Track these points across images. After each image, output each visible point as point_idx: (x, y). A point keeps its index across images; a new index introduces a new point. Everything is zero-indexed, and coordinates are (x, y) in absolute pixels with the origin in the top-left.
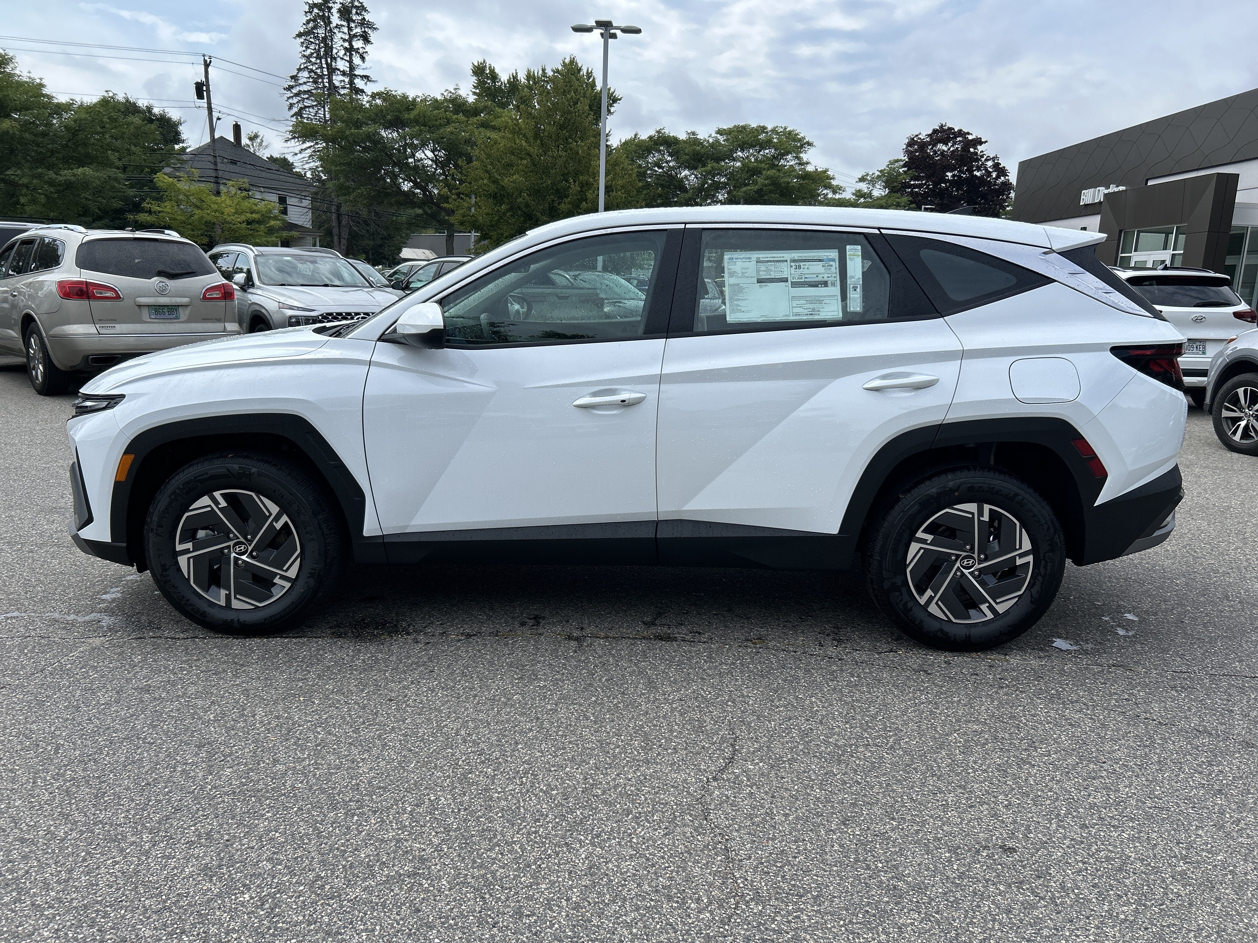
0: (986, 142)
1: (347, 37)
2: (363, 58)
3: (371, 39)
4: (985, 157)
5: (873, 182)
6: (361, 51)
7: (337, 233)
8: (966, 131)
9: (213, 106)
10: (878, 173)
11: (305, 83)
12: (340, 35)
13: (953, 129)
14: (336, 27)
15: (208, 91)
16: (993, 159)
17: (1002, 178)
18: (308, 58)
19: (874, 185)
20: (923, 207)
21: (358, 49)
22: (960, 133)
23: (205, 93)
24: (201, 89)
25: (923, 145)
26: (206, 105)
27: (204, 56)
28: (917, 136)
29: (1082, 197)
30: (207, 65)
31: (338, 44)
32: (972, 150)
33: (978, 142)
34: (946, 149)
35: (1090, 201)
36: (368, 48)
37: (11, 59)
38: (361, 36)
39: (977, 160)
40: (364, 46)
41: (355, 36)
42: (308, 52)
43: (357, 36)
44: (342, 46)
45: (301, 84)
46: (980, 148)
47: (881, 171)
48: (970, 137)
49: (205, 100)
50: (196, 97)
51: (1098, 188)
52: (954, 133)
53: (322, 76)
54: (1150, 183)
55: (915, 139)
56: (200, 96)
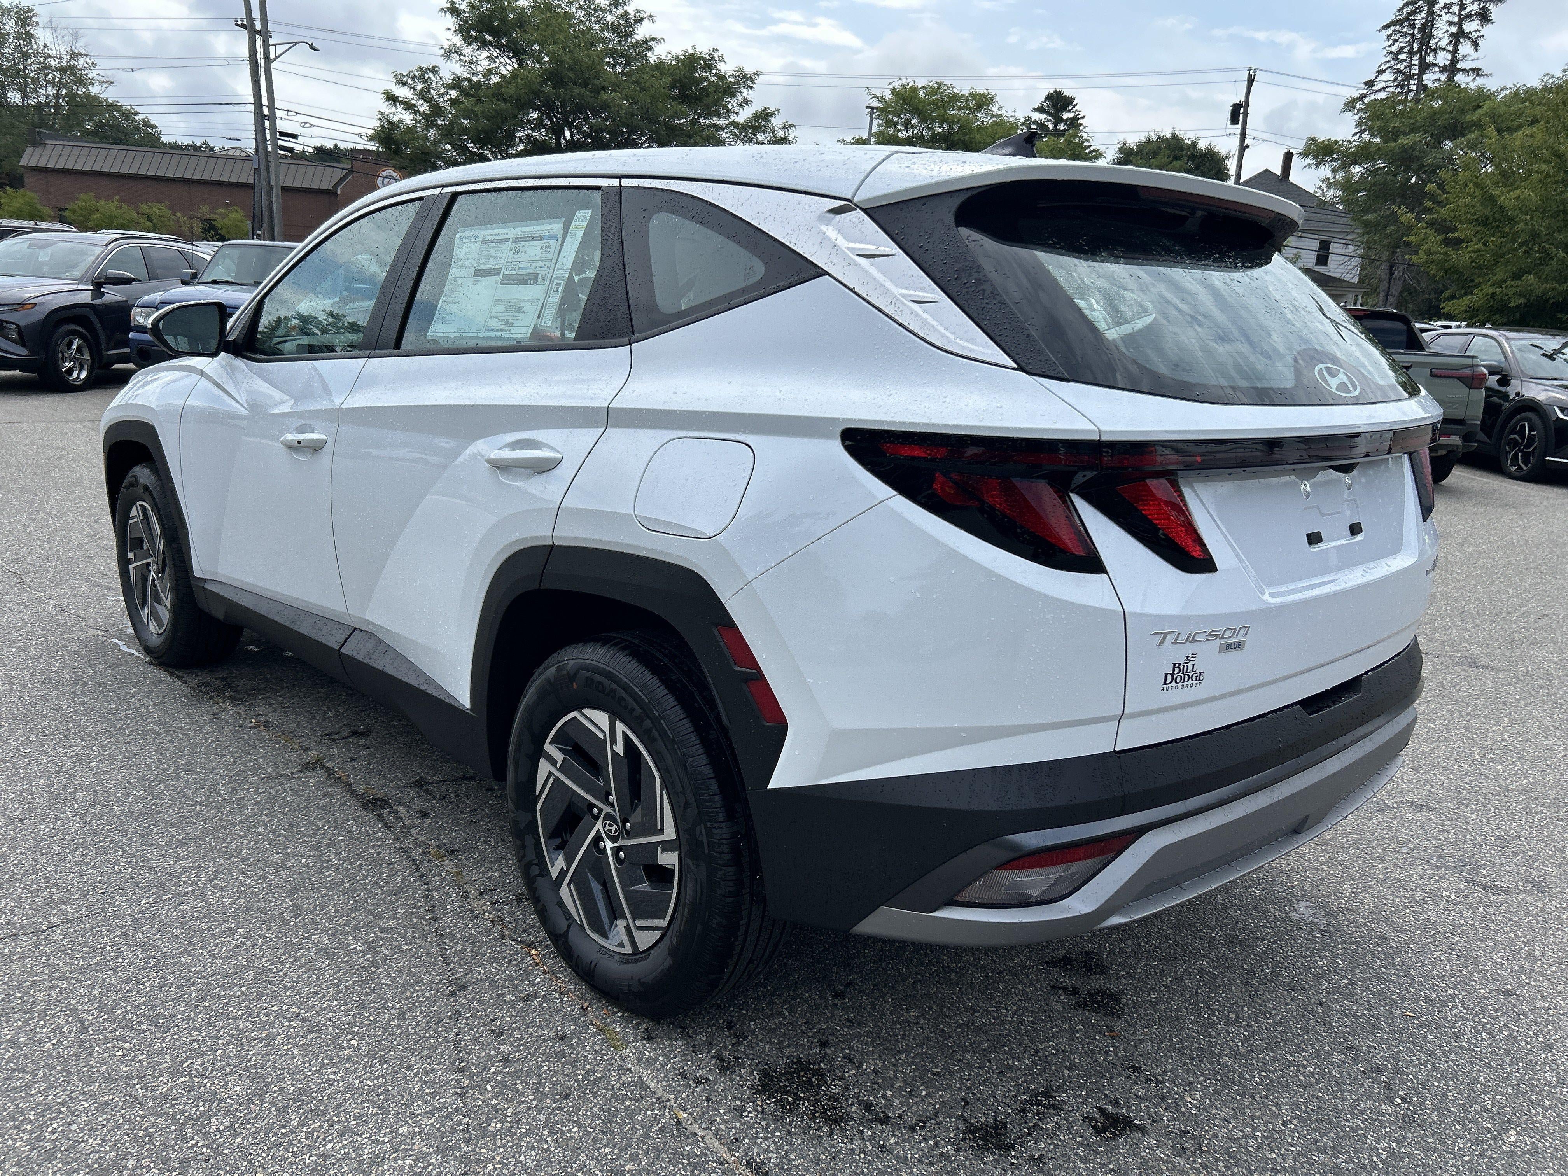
1: (1456, 19)
2: (1476, 45)
3: (1493, 17)
6: (1474, 35)
7: (1386, 287)
9: (1247, 131)
11: (1384, 89)
12: (1446, 18)
14: (1444, 8)
15: (1246, 113)
18: (1396, 55)
21: (1470, 32)
23: (1241, 116)
24: (1238, 113)
26: (1239, 131)
27: (1250, 70)
30: (1251, 81)
31: (1442, 31)
36: (1487, 30)
37: (992, 99)
38: (1478, 14)
40: (1479, 28)
41: (1469, 15)
42: (1395, 48)
43: (1471, 16)
44: (1447, 31)
45: (1377, 91)
49: (1240, 126)
50: (1229, 122)
53: (1411, 77)
56: (1234, 119)
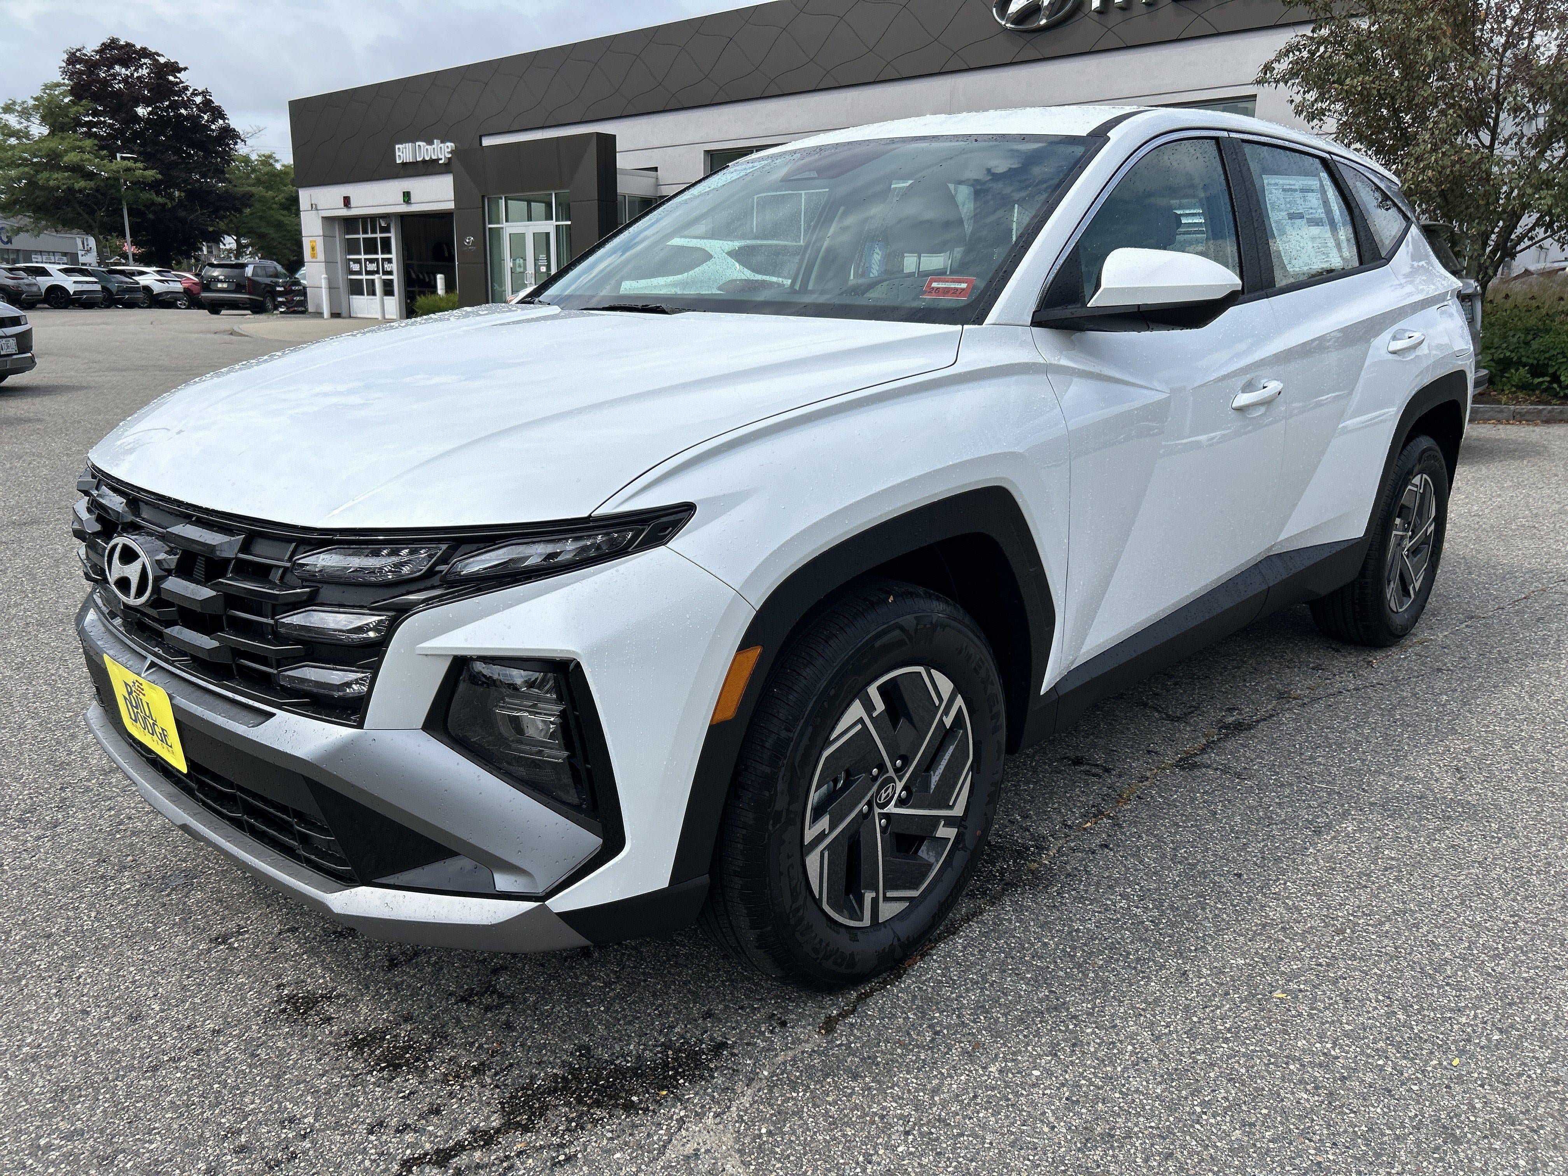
0: (185, 69)
4: (191, 90)
5: (25, 113)
8: (153, 51)
10: (31, 102)
13: (134, 46)
16: (204, 93)
17: (221, 122)
19: (28, 120)
20: (118, 155)
22: (144, 53)
25: (92, 65)
28: (79, 50)
29: (397, 154)
32: (171, 78)
33: (174, 68)
34: (128, 73)
35: (409, 159)
39: (179, 93)
46: (182, 76)
47: (36, 99)
48: (162, 60)
51: (417, 144)
52: (135, 52)
54: (487, 142)
55: (78, 54)
